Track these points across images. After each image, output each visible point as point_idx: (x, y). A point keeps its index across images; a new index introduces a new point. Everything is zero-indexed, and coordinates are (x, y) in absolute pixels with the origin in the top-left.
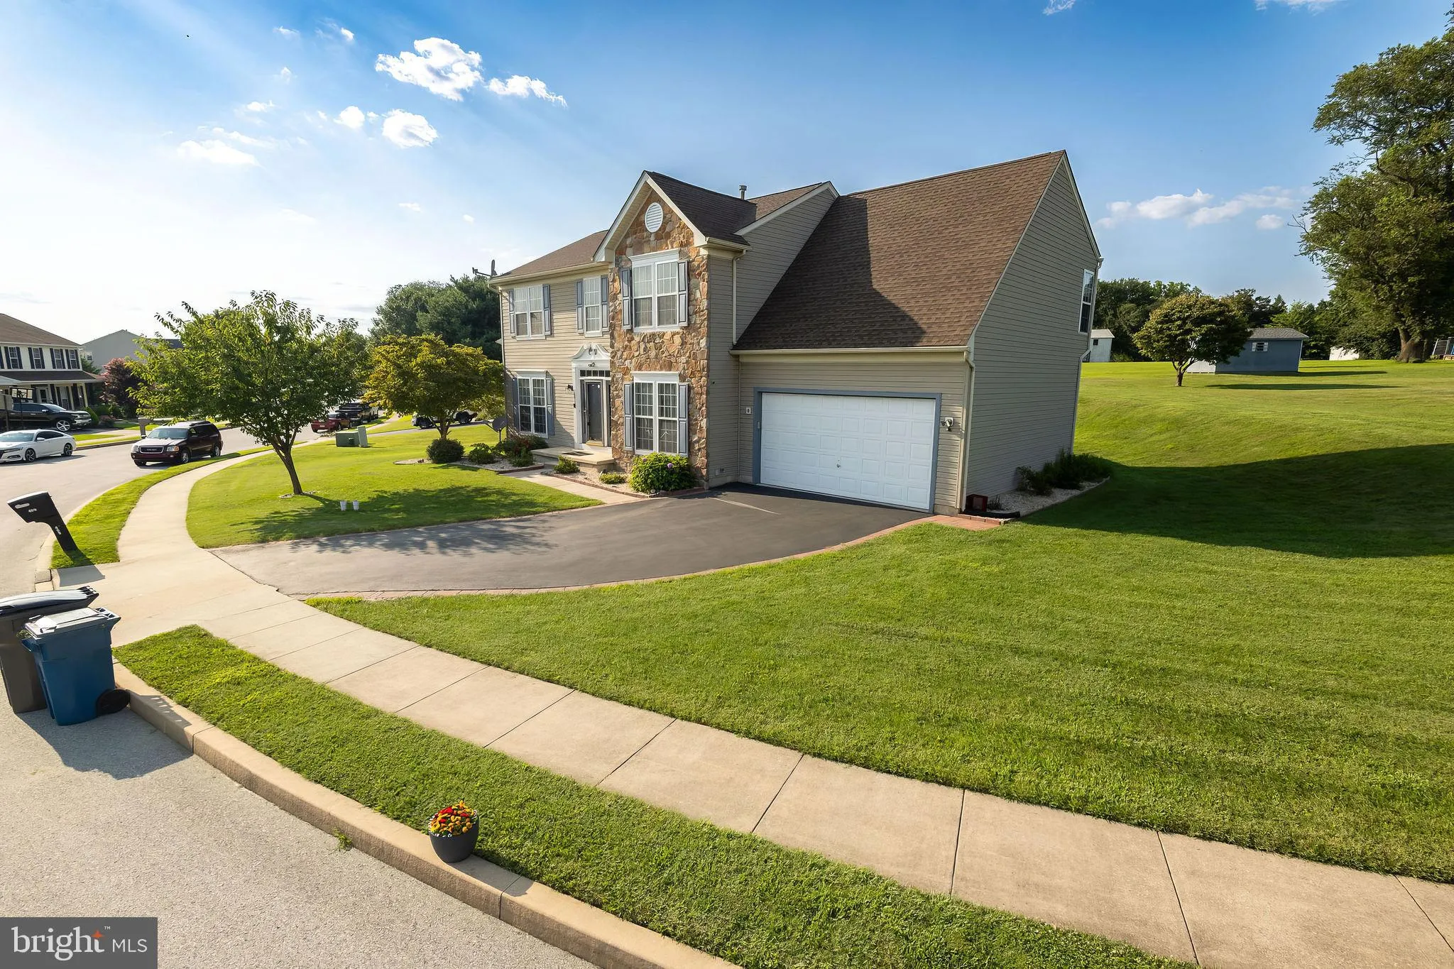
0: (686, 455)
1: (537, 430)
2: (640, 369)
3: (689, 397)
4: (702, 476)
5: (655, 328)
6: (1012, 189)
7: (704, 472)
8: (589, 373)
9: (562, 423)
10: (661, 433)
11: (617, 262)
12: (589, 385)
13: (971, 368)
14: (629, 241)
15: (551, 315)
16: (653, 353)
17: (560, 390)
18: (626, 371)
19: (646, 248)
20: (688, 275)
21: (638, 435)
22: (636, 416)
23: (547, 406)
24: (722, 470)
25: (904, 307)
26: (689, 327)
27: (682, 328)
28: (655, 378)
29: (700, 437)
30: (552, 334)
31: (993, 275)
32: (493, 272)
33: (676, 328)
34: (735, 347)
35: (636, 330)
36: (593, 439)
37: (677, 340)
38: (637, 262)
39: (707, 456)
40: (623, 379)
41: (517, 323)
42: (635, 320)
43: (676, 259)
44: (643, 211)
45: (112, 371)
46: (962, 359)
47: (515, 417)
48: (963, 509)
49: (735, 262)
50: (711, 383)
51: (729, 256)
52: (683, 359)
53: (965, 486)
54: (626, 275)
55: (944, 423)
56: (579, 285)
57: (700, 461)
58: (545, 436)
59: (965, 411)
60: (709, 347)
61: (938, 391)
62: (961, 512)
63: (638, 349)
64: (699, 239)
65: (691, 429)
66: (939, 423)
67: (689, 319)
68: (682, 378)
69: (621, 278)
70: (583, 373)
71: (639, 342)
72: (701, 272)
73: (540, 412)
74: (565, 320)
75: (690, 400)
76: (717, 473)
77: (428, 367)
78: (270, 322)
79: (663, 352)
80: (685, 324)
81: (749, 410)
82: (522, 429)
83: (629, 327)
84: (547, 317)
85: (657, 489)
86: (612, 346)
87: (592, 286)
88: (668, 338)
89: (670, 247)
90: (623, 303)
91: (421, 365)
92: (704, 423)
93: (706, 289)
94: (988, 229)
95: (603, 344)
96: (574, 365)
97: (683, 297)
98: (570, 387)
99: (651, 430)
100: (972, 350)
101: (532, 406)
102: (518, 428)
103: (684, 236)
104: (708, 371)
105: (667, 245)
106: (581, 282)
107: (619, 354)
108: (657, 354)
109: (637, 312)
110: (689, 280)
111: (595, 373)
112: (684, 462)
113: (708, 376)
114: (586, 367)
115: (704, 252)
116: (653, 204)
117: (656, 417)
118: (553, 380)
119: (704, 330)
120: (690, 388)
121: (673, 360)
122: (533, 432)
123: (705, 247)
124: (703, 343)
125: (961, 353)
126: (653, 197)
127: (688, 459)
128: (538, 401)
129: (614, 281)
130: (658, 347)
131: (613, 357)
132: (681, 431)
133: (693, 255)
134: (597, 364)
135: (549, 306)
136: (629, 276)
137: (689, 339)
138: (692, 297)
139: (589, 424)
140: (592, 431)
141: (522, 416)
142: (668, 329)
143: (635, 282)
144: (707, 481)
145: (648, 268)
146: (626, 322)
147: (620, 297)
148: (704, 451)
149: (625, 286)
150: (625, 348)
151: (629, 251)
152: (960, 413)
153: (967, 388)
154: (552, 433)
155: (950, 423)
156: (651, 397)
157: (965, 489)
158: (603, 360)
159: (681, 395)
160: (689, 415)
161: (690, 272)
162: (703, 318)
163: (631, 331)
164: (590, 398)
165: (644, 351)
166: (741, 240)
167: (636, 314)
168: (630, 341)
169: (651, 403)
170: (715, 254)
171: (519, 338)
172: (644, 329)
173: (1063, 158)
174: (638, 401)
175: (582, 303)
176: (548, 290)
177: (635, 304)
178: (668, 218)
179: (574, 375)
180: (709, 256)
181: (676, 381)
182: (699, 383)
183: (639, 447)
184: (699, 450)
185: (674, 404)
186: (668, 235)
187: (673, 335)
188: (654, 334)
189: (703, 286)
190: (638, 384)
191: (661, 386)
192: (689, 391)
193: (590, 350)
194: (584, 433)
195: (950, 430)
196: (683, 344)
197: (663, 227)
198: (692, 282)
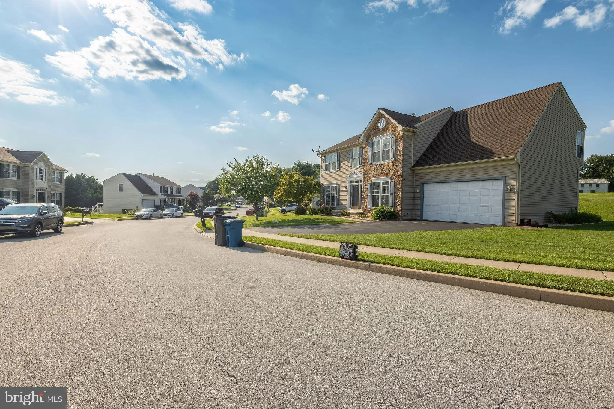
0: (393, 207)
1: (332, 205)
2: (375, 177)
3: (394, 185)
4: (399, 215)
5: (381, 162)
6: (536, 99)
7: (400, 213)
8: (353, 182)
9: (342, 201)
10: (382, 200)
11: (367, 140)
12: (353, 186)
13: (519, 165)
14: (372, 133)
15: (340, 163)
16: (380, 171)
17: (341, 189)
18: (369, 179)
19: (379, 134)
20: (395, 141)
21: (373, 201)
22: (372, 195)
23: (336, 196)
24: (407, 214)
25: (486, 146)
26: (395, 160)
27: (392, 161)
28: (380, 180)
29: (399, 201)
30: (340, 170)
31: (528, 130)
32: (319, 151)
33: (390, 161)
34: (413, 167)
35: (373, 163)
36: (354, 206)
37: (390, 165)
38: (375, 140)
39: (402, 207)
40: (367, 181)
41: (327, 167)
42: (373, 160)
43: (390, 136)
44: (378, 122)
45: (190, 195)
46: (515, 162)
47: (324, 201)
48: (519, 224)
49: (413, 136)
50: (403, 180)
51: (411, 134)
52: (392, 172)
53: (519, 214)
54: (370, 144)
55: (507, 188)
56: (351, 151)
57: (399, 209)
58: (335, 206)
59: (517, 183)
60: (403, 166)
61: (505, 176)
62: (517, 225)
63: (374, 169)
64: (400, 128)
65: (395, 197)
66: (505, 188)
67: (395, 157)
68: (392, 179)
69: (368, 146)
70: (351, 182)
71: (374, 168)
72: (400, 140)
73: (333, 198)
74: (345, 164)
75: (395, 187)
76: (405, 214)
77: (298, 182)
78: (257, 162)
79: (384, 170)
80: (393, 159)
81: (418, 191)
82: (326, 205)
83: (371, 163)
84: (338, 164)
85: (382, 218)
86: (364, 170)
87: (356, 151)
88: (386, 165)
89: (388, 132)
90: (369, 154)
91: (295, 181)
92: (400, 195)
93: (402, 146)
94: (525, 114)
95: (359, 171)
96: (348, 179)
97: (393, 150)
98: (346, 188)
99: (379, 199)
100: (519, 158)
101: (331, 196)
102: (325, 204)
103: (394, 128)
104: (402, 175)
105: (387, 132)
106: (352, 150)
107: (366, 173)
108: (382, 171)
109: (374, 157)
110: (395, 143)
111: (356, 182)
112: (392, 210)
113: (402, 177)
114: (352, 179)
115: (401, 133)
116: (382, 119)
117: (381, 194)
118: (339, 186)
119: (401, 160)
120: (395, 182)
121: (388, 173)
122: (330, 205)
123: (402, 131)
124: (401, 165)
125: (514, 159)
126: (382, 116)
127: (394, 209)
128: (333, 194)
129: (366, 147)
130: (382, 169)
131: (364, 174)
132: (391, 199)
133: (397, 134)
134: (357, 178)
135: (339, 160)
136: (371, 145)
137: (395, 164)
138: (397, 149)
139: (352, 201)
140: (353, 203)
141: (327, 200)
142: (386, 162)
143: (374, 146)
144: (402, 217)
145: (379, 141)
146: (370, 161)
147: (368, 152)
148: (400, 206)
149: (370, 148)
150: (369, 170)
151: (372, 136)
152: (514, 184)
153: (518, 173)
154: (338, 205)
155: (511, 188)
156: (379, 187)
157: (519, 216)
158: (360, 176)
159: (391, 186)
160: (394, 192)
161: (396, 140)
162: (401, 156)
163: (371, 164)
164: (353, 191)
165: (377, 170)
166: (416, 128)
167: (374, 158)
168: (371, 168)
169: (378, 189)
170: (406, 133)
171: (328, 172)
172: (377, 163)
173: (560, 85)
174: (374, 189)
175: (352, 157)
176: (339, 154)
177: (373, 155)
178: (388, 122)
179: (347, 183)
180: (403, 134)
181: (389, 180)
182: (399, 180)
183: (373, 206)
184: (398, 205)
185: (388, 189)
186: (387, 129)
187: (388, 163)
188: (381, 164)
189: (401, 145)
190: (374, 183)
191: (383, 183)
192: (394, 183)
193: (354, 173)
194: (350, 204)
195: (510, 191)
196: (392, 166)
197: (385, 126)
198: (396, 144)
